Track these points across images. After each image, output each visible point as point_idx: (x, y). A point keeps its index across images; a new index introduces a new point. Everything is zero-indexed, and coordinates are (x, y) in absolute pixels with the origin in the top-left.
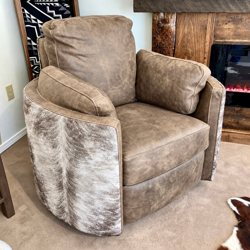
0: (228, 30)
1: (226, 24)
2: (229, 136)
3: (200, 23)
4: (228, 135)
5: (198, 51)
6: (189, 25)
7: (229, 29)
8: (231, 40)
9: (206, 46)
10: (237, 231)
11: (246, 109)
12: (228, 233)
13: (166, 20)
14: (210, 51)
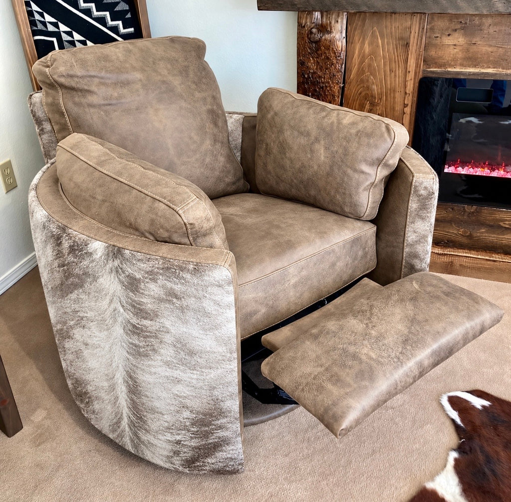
0: (452, 47)
1: (449, 35)
2: (452, 262)
3: (396, 32)
4: (450, 260)
5: (392, 91)
6: (373, 35)
7: (455, 45)
8: (458, 70)
9: (407, 80)
10: (456, 460)
11: (487, 210)
12: (439, 463)
13: (327, 25)
14: (416, 90)
